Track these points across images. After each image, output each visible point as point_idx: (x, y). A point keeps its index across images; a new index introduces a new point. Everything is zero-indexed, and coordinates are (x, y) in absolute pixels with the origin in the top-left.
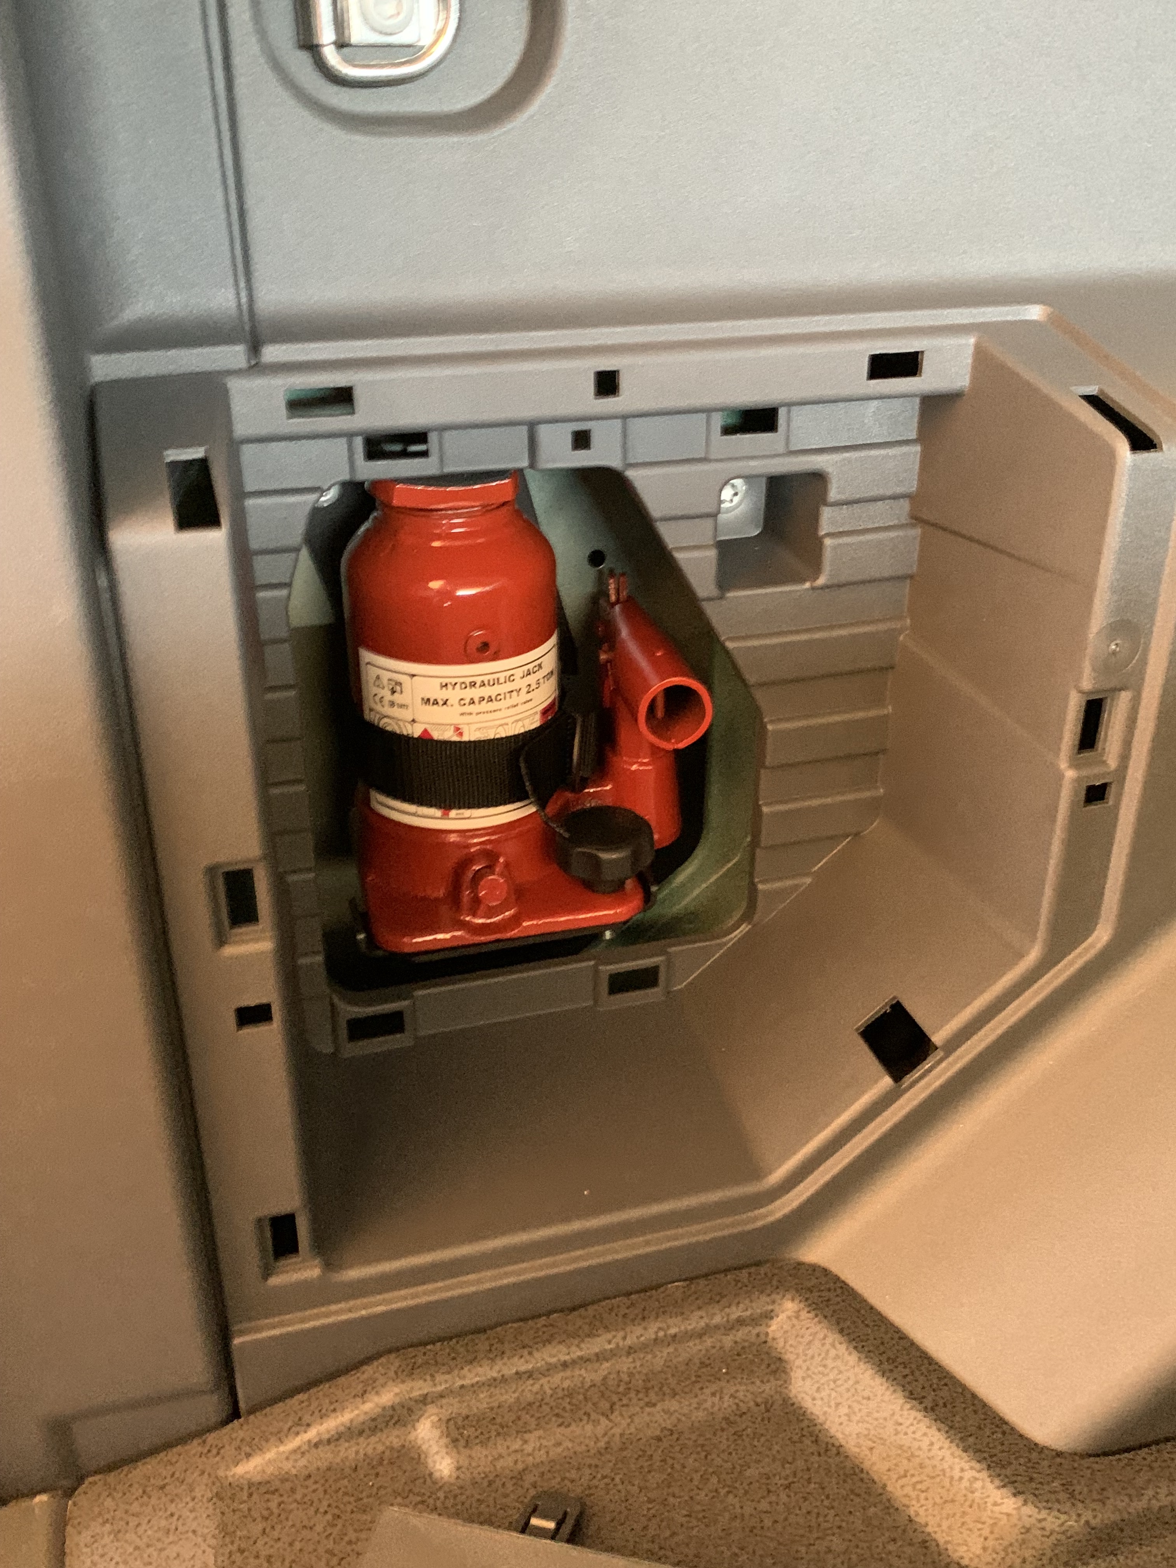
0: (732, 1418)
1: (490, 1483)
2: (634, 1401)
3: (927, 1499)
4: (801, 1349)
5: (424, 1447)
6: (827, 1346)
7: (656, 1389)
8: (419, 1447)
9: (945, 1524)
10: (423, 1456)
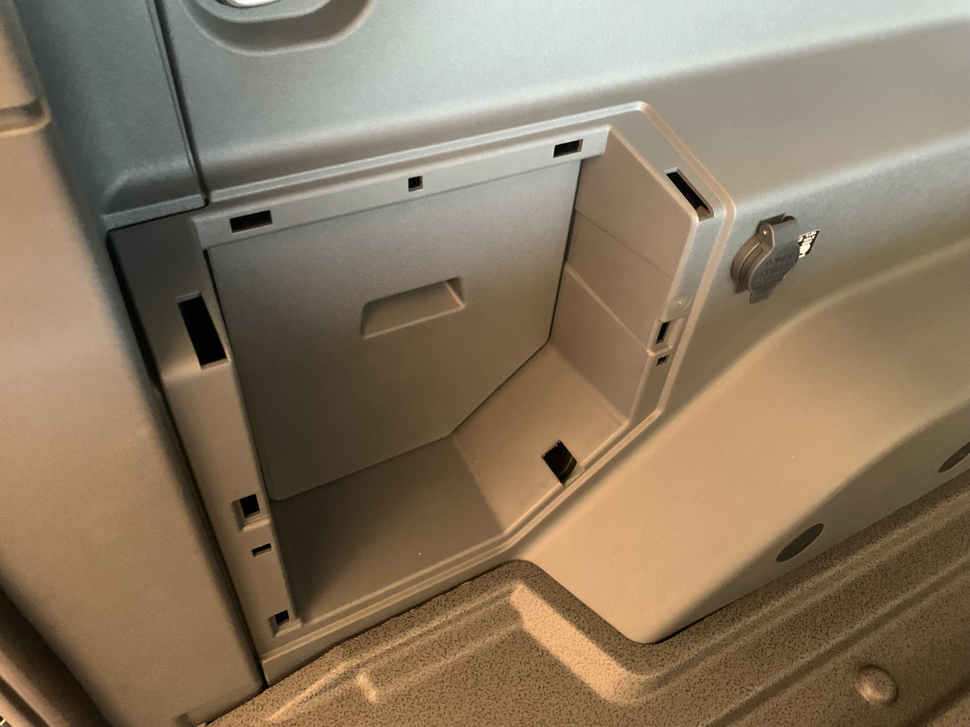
0: (499, 645)
1: (396, 699)
2: (455, 646)
3: (589, 673)
4: (526, 607)
5: (362, 687)
6: (538, 606)
7: (464, 638)
8: (359, 687)
9: (598, 684)
10: (362, 691)
